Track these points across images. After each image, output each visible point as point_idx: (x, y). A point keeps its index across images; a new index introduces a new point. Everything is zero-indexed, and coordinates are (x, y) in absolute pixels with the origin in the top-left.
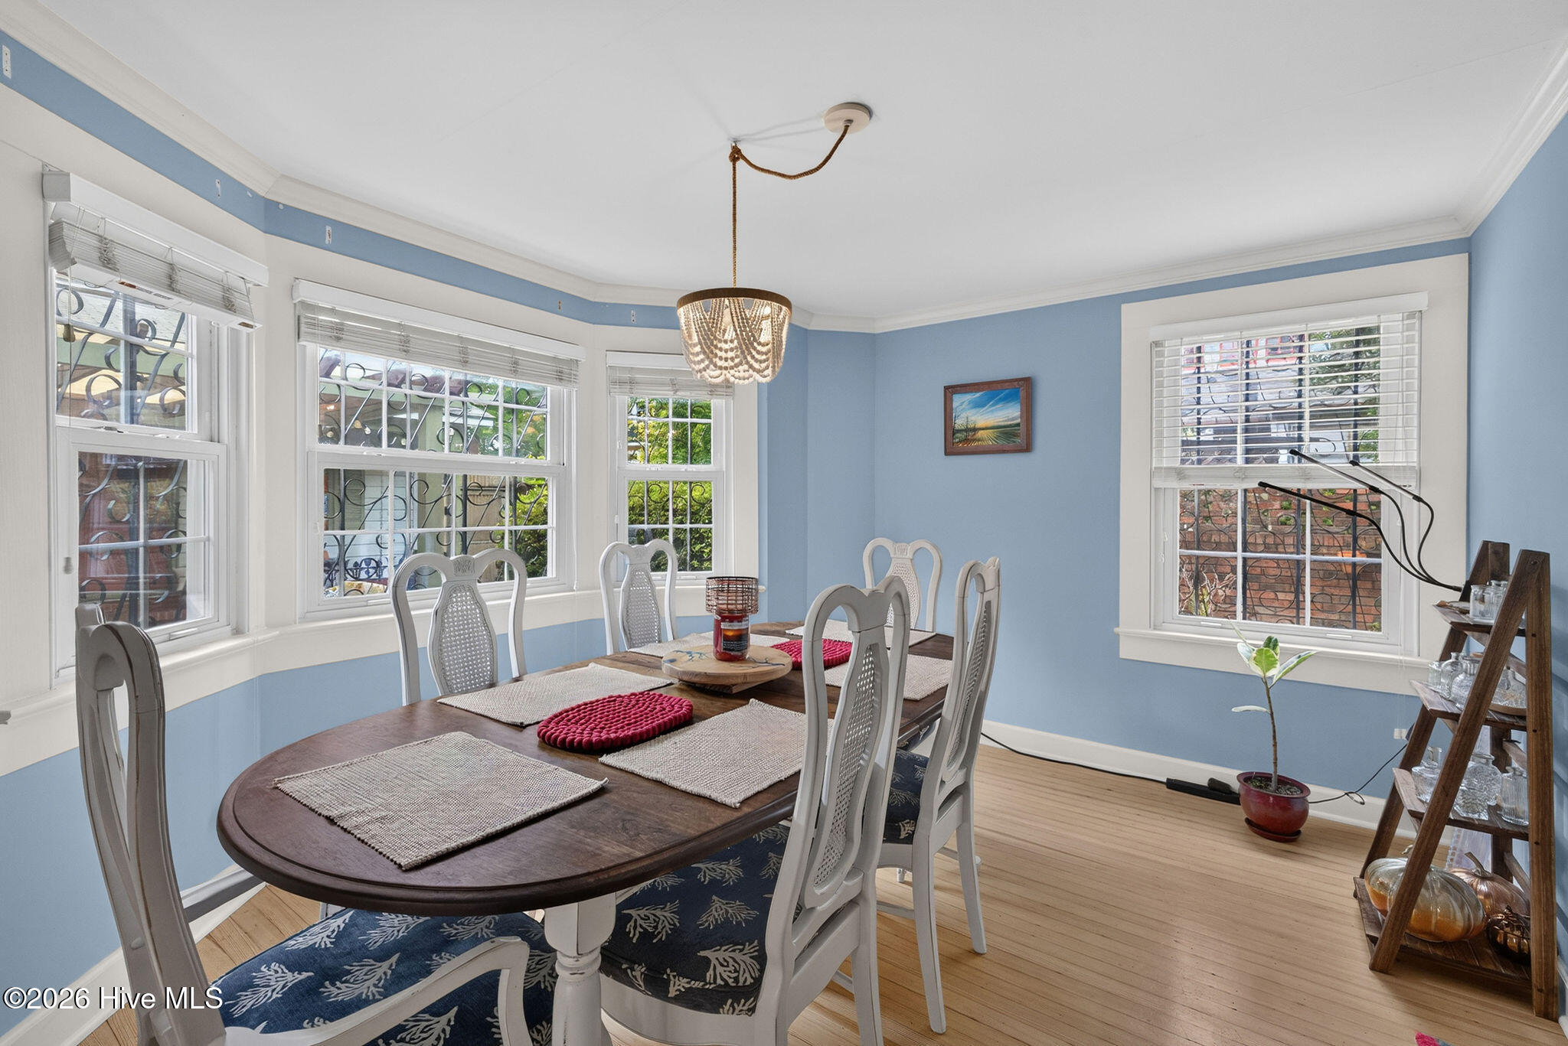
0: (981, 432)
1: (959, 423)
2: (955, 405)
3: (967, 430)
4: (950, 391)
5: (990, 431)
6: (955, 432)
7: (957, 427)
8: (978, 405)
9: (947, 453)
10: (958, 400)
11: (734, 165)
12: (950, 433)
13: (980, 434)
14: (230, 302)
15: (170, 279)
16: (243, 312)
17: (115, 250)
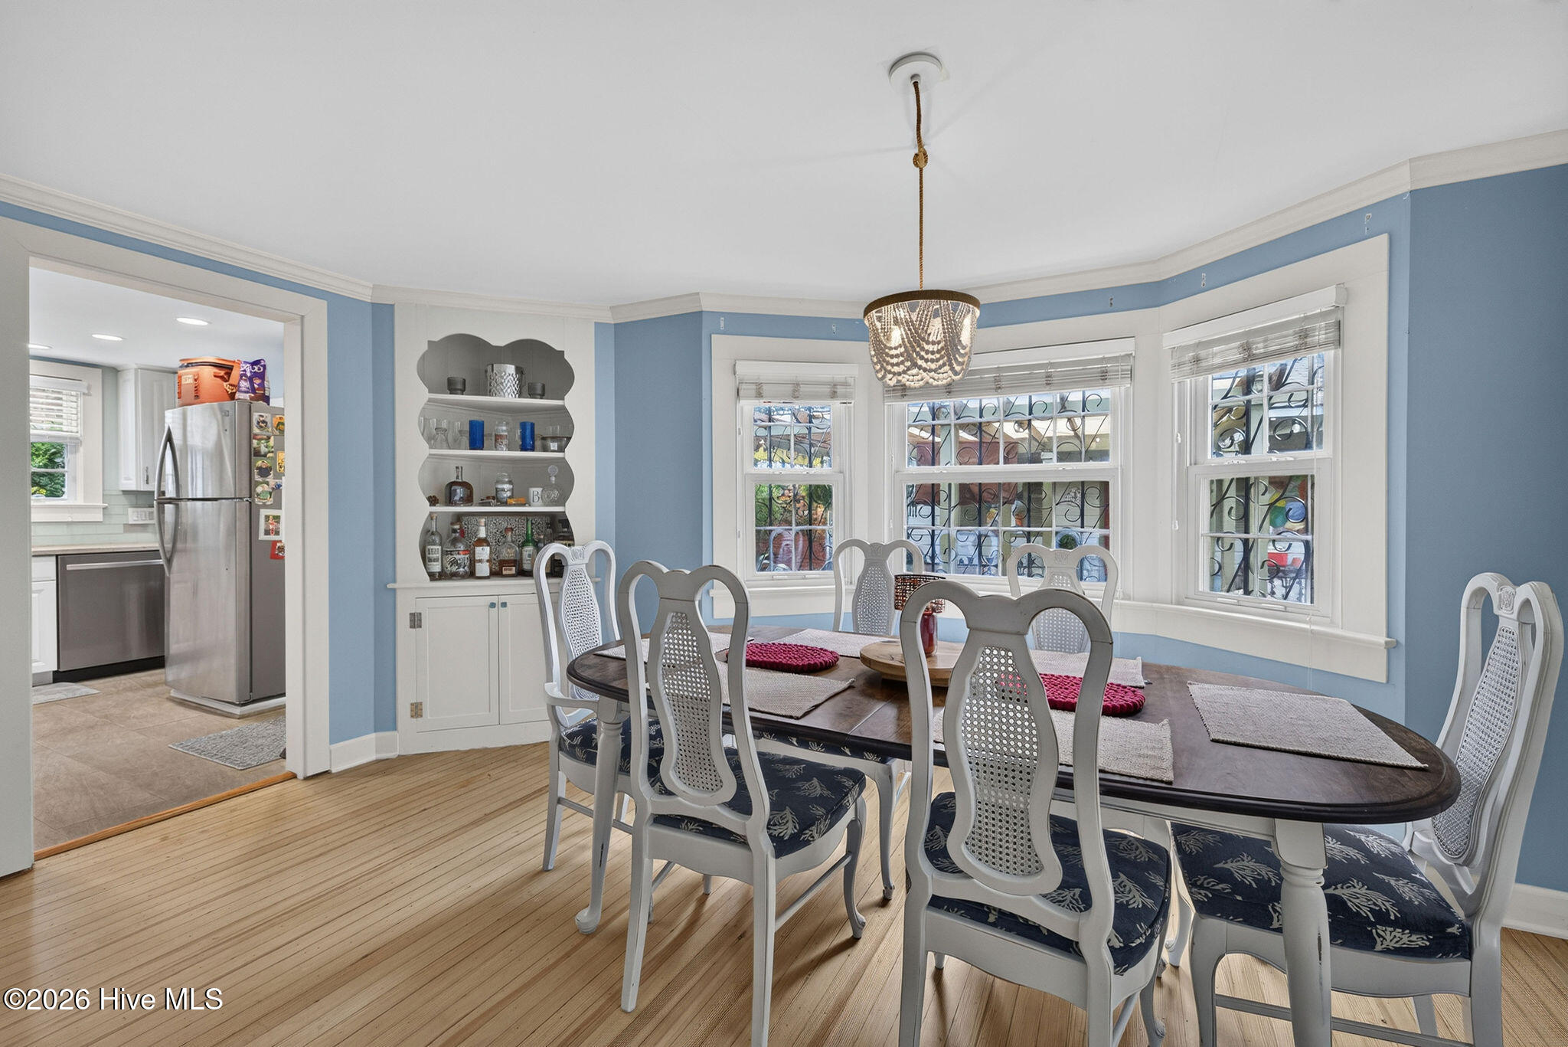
11: (920, 169)
14: (835, 392)
15: (794, 391)
16: (845, 396)
17: (765, 387)
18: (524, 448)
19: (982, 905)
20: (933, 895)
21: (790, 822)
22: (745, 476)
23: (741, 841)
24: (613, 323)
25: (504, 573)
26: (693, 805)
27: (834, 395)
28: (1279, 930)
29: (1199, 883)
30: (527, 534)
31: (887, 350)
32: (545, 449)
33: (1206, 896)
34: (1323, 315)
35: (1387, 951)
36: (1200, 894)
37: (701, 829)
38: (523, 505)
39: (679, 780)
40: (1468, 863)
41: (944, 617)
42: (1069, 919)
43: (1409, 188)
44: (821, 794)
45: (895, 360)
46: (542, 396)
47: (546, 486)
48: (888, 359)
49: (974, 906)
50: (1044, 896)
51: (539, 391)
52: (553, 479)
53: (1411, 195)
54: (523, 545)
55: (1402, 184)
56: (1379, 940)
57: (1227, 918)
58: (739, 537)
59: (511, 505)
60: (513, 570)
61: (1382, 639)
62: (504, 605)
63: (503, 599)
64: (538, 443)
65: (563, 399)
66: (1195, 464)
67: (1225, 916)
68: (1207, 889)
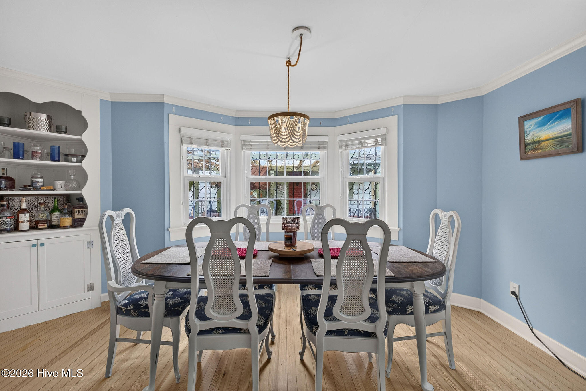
0: (543, 143)
1: (529, 138)
2: (526, 127)
3: (534, 143)
4: (523, 119)
5: (551, 141)
6: (526, 145)
7: (528, 141)
8: (541, 125)
9: (522, 159)
10: (529, 125)
11: (288, 68)
12: (523, 146)
13: (542, 144)
14: (223, 145)
15: (207, 143)
16: (227, 146)
17: (194, 139)
18: (53, 160)
19: (342, 329)
20: (327, 331)
21: (261, 318)
22: (184, 177)
23: (247, 331)
24: (111, 100)
25: (39, 227)
26: (221, 322)
27: (222, 146)
28: (412, 313)
29: (389, 306)
30: (54, 206)
31: (281, 133)
32: (67, 161)
33: (391, 309)
34: (381, 136)
35: (432, 312)
36: (390, 309)
37: (224, 331)
38: (53, 190)
39: (214, 312)
40: (440, 285)
41: (300, 232)
42: (372, 326)
43: (402, 103)
44: (265, 305)
45: (284, 137)
46: (65, 133)
47: (68, 180)
48: (294, 136)
49: (339, 330)
50: (364, 321)
51: (64, 130)
52: (73, 177)
53: (403, 106)
54: (52, 211)
55: (401, 102)
56: (430, 310)
57: (397, 314)
58: (182, 204)
59: (44, 190)
60: (46, 226)
61: (398, 229)
62: (42, 245)
63: (41, 242)
64: (62, 157)
65: (81, 136)
66: (345, 178)
67: (396, 314)
68: (391, 307)
